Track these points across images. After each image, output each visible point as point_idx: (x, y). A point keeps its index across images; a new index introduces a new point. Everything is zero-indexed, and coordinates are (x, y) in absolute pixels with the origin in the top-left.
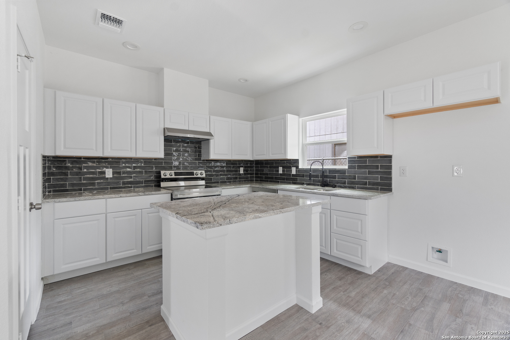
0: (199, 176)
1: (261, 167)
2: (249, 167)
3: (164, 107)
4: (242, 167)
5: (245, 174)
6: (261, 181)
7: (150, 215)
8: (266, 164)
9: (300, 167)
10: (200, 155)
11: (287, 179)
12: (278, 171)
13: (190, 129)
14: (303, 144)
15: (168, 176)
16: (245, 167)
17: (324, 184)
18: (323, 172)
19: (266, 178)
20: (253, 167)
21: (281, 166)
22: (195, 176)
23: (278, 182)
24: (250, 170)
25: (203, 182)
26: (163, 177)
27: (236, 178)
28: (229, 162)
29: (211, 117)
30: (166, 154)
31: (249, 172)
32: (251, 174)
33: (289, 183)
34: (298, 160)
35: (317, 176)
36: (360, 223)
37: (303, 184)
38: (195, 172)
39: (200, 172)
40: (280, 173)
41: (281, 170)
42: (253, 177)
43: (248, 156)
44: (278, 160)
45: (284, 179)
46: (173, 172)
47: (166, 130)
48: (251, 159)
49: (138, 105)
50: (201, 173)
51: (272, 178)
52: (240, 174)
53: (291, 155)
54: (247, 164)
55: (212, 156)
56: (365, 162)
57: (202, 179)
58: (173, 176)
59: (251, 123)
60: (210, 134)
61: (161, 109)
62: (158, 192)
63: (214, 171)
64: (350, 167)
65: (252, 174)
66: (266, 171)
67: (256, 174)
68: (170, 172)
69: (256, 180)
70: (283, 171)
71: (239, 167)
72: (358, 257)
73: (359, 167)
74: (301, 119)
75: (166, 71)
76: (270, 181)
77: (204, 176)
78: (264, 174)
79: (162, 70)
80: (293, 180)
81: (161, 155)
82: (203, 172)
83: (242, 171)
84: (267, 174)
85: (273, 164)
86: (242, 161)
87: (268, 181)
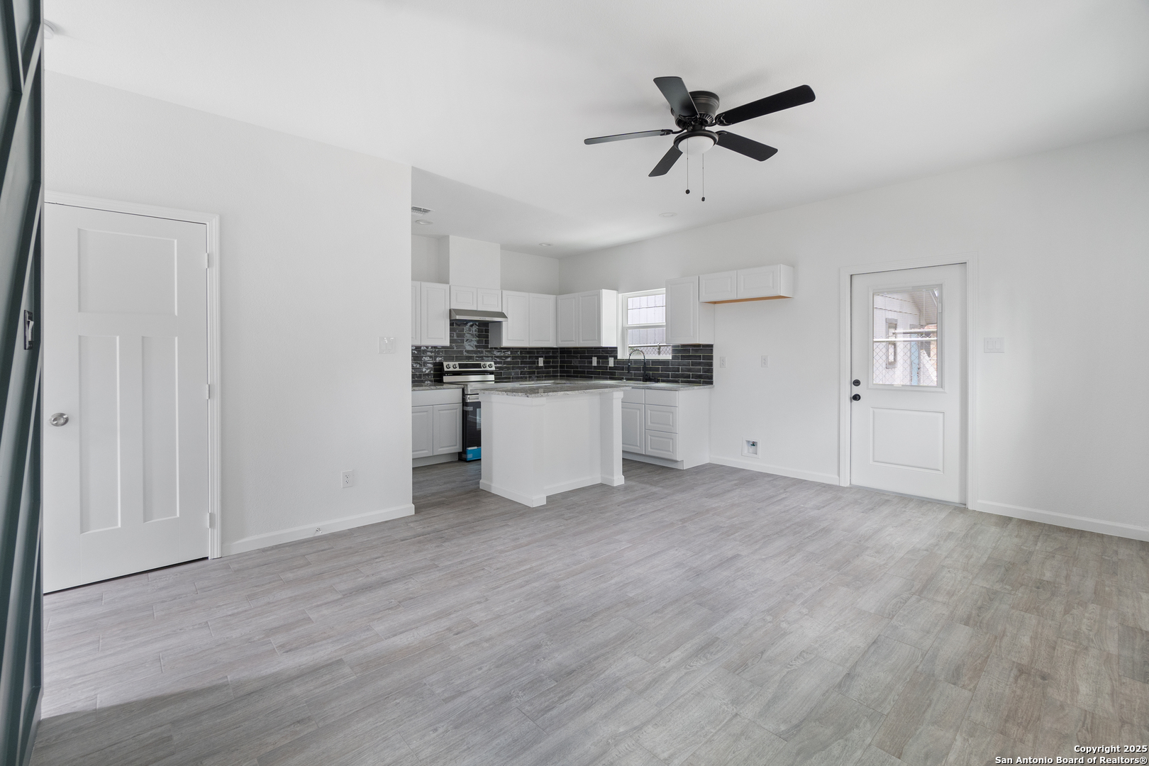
0: (488, 369)
1: (568, 357)
2: (550, 357)
3: (448, 283)
4: (542, 357)
5: (546, 367)
6: (568, 376)
7: (442, 412)
8: (575, 352)
9: (619, 357)
10: (487, 342)
11: (603, 373)
12: (591, 362)
13: (479, 309)
14: (623, 328)
15: (452, 369)
16: (546, 357)
17: (647, 379)
18: (645, 363)
19: (575, 372)
20: (556, 357)
21: (595, 356)
22: (482, 369)
23: (591, 377)
24: (553, 362)
25: (492, 377)
26: (446, 369)
27: (534, 373)
28: (523, 350)
29: (504, 291)
30: (452, 341)
31: (551, 364)
32: (554, 367)
33: (606, 379)
34: (616, 348)
35: (638, 369)
36: (671, 415)
37: (622, 379)
38: (482, 363)
39: (488, 363)
40: (593, 365)
41: (595, 361)
42: (557, 372)
43: (550, 342)
44: (592, 348)
45: (599, 373)
46: (457, 363)
47: (453, 312)
48: (555, 346)
49: (423, 283)
50: (490, 365)
51: (584, 372)
52: (538, 367)
53: (607, 342)
54: (548, 353)
55: (505, 344)
56: (689, 351)
57: (491, 373)
58: (458, 369)
59: (555, 296)
60: (502, 315)
61: (446, 286)
62: (441, 387)
63: (505, 363)
64: (674, 357)
65: (556, 367)
66: (575, 362)
67: (561, 367)
68: (454, 363)
69: (560, 376)
70: (598, 362)
71: (537, 358)
72: (670, 451)
73: (683, 357)
74: (620, 295)
75: (453, 239)
76: (581, 377)
77: (493, 369)
78: (573, 367)
79: (447, 237)
80: (611, 374)
81: (446, 342)
82: (493, 363)
83: (541, 362)
84: (577, 367)
85: (586, 353)
86: (542, 348)
87: (577, 377)
